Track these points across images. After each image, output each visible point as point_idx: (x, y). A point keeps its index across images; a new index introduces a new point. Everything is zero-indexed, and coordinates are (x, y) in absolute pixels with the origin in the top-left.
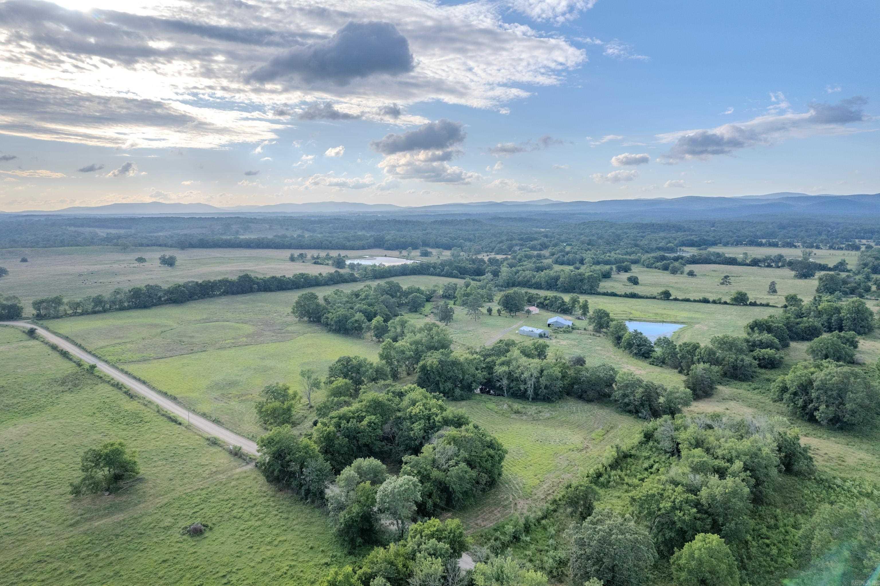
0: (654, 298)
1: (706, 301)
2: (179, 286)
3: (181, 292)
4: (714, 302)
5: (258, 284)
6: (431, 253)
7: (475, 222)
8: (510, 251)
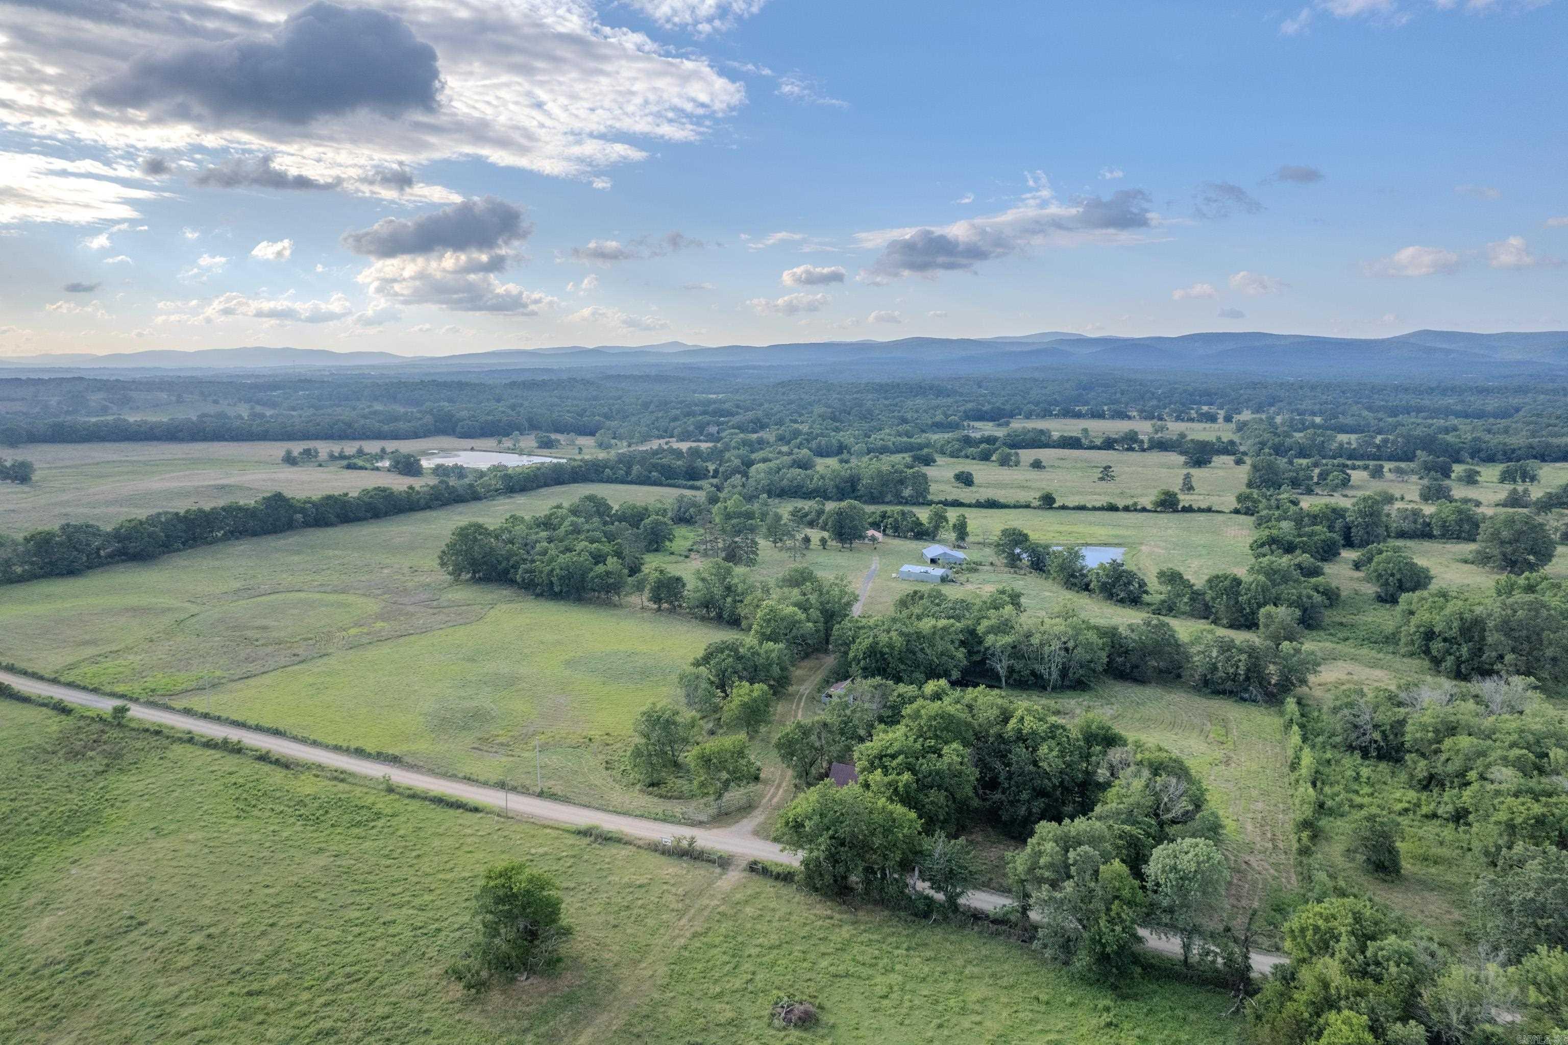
0: (1027, 506)
1: (1112, 508)
2: (141, 523)
3: (149, 536)
4: (1126, 509)
5: (303, 511)
6: (558, 441)
7: (586, 383)
8: (701, 434)
